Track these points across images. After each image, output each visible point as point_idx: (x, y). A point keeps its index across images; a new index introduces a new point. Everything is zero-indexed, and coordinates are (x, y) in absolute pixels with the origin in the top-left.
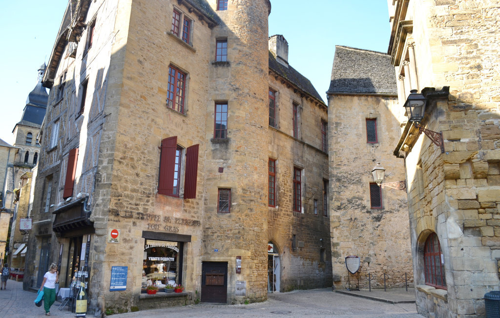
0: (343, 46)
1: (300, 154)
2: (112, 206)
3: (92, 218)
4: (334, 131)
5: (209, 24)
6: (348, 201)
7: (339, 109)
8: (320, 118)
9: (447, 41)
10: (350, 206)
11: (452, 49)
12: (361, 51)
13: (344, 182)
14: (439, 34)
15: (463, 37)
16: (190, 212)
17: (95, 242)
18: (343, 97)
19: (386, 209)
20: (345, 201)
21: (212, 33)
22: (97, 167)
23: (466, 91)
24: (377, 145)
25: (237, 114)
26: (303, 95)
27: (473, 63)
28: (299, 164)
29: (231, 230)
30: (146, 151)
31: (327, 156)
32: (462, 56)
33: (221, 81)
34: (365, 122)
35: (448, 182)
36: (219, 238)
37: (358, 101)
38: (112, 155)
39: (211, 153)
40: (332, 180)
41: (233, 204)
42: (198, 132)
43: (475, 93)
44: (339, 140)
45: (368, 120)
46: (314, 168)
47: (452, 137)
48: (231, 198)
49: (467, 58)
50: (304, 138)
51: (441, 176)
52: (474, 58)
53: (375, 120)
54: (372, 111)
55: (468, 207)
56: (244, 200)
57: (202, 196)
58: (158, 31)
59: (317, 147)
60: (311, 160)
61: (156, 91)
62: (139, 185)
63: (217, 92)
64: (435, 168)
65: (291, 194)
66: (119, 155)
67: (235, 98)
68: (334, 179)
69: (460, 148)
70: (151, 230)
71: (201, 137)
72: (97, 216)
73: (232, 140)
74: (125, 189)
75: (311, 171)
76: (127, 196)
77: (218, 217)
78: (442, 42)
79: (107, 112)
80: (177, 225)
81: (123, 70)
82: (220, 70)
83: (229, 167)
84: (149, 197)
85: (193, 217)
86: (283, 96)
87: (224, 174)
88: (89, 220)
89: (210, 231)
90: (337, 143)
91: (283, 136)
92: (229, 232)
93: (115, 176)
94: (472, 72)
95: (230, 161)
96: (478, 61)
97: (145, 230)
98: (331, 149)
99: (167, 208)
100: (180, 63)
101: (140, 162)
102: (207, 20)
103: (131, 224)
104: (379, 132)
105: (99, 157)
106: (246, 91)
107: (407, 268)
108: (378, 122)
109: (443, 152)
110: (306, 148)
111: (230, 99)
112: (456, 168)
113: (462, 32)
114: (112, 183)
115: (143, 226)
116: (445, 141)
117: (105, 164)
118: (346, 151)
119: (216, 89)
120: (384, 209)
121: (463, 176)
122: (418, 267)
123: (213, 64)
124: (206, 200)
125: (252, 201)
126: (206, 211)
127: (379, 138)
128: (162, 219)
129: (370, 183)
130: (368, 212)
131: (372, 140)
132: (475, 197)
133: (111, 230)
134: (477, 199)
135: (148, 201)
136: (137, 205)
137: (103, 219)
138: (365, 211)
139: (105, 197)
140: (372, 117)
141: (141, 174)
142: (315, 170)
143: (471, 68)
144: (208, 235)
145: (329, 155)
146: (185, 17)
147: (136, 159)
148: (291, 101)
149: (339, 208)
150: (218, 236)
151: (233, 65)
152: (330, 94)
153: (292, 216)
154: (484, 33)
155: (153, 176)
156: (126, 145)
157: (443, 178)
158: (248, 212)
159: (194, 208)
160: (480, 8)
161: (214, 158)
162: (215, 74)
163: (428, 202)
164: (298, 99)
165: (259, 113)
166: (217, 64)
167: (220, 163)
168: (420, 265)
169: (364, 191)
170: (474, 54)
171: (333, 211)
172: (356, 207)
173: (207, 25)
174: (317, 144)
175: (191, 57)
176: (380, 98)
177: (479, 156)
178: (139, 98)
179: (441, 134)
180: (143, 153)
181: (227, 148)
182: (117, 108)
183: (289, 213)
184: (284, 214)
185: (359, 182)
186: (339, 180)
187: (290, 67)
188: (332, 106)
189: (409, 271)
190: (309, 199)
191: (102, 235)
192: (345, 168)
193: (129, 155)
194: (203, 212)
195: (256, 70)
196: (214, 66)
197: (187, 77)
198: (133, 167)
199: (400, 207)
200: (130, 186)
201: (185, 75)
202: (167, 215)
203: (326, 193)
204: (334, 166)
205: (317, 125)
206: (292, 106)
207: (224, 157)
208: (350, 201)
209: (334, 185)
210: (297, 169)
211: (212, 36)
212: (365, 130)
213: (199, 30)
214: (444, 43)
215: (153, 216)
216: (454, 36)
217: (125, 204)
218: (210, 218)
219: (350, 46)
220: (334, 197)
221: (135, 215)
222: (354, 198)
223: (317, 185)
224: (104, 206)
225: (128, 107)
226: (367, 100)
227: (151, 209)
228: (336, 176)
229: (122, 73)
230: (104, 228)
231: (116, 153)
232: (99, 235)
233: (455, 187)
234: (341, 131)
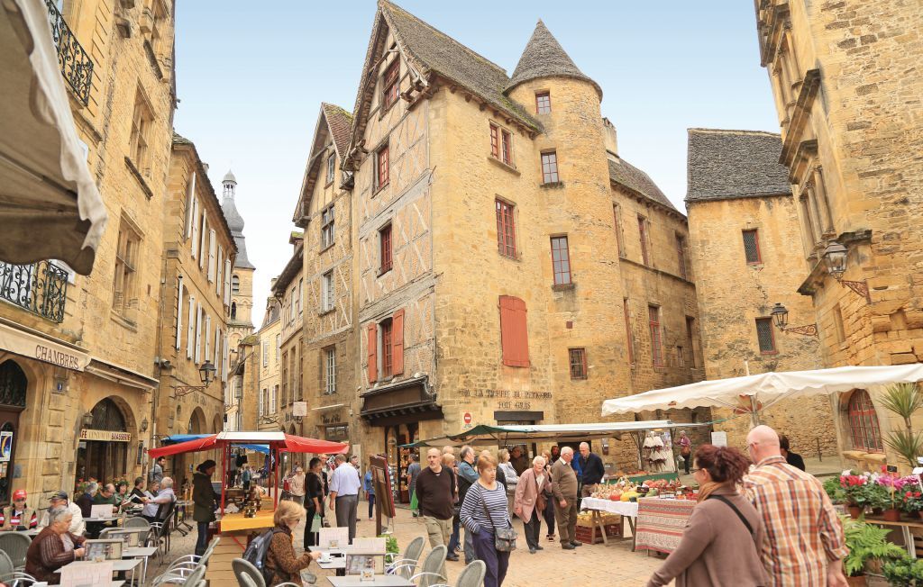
0: (698, 129)
1: (654, 288)
2: (460, 386)
3: (439, 402)
4: (699, 253)
5: (530, 133)
6: (729, 346)
7: (705, 221)
8: (674, 231)
9: (865, 173)
10: (731, 353)
11: (870, 182)
12: (724, 133)
13: (720, 321)
14: (854, 165)
15: (884, 167)
16: (538, 383)
17: (445, 429)
18: (707, 204)
19: (782, 353)
20: (725, 347)
21: (535, 145)
22: (435, 339)
23: (892, 231)
24: (760, 266)
25: (581, 250)
26: (649, 204)
27: (897, 197)
28: (654, 301)
29: (591, 400)
30: (485, 314)
31: (692, 286)
32: (884, 190)
33: (554, 208)
34: (741, 236)
35: (877, 336)
36: (577, 412)
37: (729, 208)
38: (453, 324)
39: (554, 304)
40: (704, 320)
41: (590, 367)
42: (535, 279)
43: (902, 233)
44: (708, 264)
45: (744, 232)
46: (673, 303)
47: (879, 286)
48: (585, 359)
49: (889, 192)
50: (656, 264)
51: (868, 329)
52: (898, 191)
53: (755, 231)
54: (750, 220)
55: (903, 361)
56: (602, 361)
57: (549, 361)
58: (477, 158)
59: (675, 273)
60: (668, 293)
61: (486, 235)
62: (484, 357)
63: (551, 224)
64: (859, 318)
65: (648, 343)
66: (459, 323)
67: (576, 230)
68: (707, 318)
69: (888, 297)
70: (502, 409)
71: (540, 285)
72: (445, 399)
73: (579, 284)
74: (471, 363)
75: (670, 309)
76: (474, 372)
77: (572, 385)
78: (859, 175)
79: (438, 270)
80: (528, 400)
81: (450, 217)
82: (552, 193)
83: (579, 320)
84: (495, 369)
85: (542, 388)
86: (625, 210)
87: (574, 330)
88: (435, 405)
89: (564, 403)
90: (706, 268)
91: (631, 266)
92: (589, 404)
93: (459, 349)
94: (896, 208)
95: (580, 313)
96: (903, 195)
97: (496, 410)
98: (698, 278)
99: (516, 380)
100: (506, 194)
101: (482, 328)
102: (528, 129)
103: (482, 404)
104: (762, 248)
105: (436, 327)
106: (589, 217)
107: (817, 431)
108: (760, 233)
109: (869, 302)
110: (660, 277)
111: (570, 232)
112: (887, 320)
113: (882, 160)
114: (458, 358)
115: (494, 406)
116: (871, 290)
117: (445, 335)
118: (719, 279)
119: (550, 220)
120: (778, 353)
121: (894, 326)
122: (843, 430)
123: (541, 186)
124: (554, 365)
125: (612, 361)
126: (556, 380)
127: (763, 257)
128: (511, 394)
129: (756, 320)
130: (757, 359)
131: (753, 260)
132: (910, 350)
133: (464, 414)
134: (912, 352)
135: (495, 375)
136: (484, 381)
137: (452, 402)
138: (753, 358)
139: (452, 375)
140: (750, 227)
141: (484, 342)
142: (675, 306)
143: (896, 203)
144: (562, 410)
145: (696, 286)
146: (503, 132)
147: (477, 325)
148: (636, 215)
149: (717, 357)
150: (576, 410)
151: (568, 186)
152: (690, 202)
153: (653, 374)
154: (909, 160)
155: (496, 343)
156: (465, 310)
157: (871, 330)
158: (608, 375)
159: (542, 377)
160: (902, 130)
161: (558, 310)
162: (545, 200)
163: (853, 355)
164: (644, 212)
165: (608, 245)
166: (547, 186)
167: (567, 316)
168: (844, 427)
169: (750, 331)
170: (898, 186)
171: (709, 362)
172: (740, 354)
173: (527, 136)
174: (674, 270)
175: (517, 183)
176: (760, 200)
177: (911, 305)
178: (470, 247)
179: (865, 283)
180: (482, 316)
181: (574, 296)
182: (450, 266)
183: (649, 369)
184: (644, 372)
185: (741, 319)
186: (713, 319)
187: (622, 161)
188: (694, 217)
189: (820, 434)
190: (672, 346)
191: (454, 421)
192: (720, 302)
193: (469, 321)
194: (552, 381)
195: (597, 188)
196: (543, 189)
197: (515, 210)
198: (476, 335)
199: (801, 348)
200: (475, 359)
201: (511, 207)
202: (516, 389)
203: (690, 336)
204: (705, 300)
205: (670, 243)
206: (637, 222)
207: (572, 309)
208: (731, 347)
209: (706, 327)
210: (653, 308)
211: (534, 149)
212: (743, 248)
213: (520, 144)
214: (861, 176)
215: (503, 393)
216: (872, 166)
217: (472, 381)
218: (562, 387)
219: (709, 128)
220: (709, 343)
221: (485, 394)
222: (736, 341)
223: (678, 326)
224: (452, 386)
225: (461, 262)
226: (741, 204)
227: (500, 384)
228: (709, 314)
229: (449, 221)
230: (456, 412)
231: (457, 321)
232: (448, 422)
233: (886, 340)
234: (709, 252)
